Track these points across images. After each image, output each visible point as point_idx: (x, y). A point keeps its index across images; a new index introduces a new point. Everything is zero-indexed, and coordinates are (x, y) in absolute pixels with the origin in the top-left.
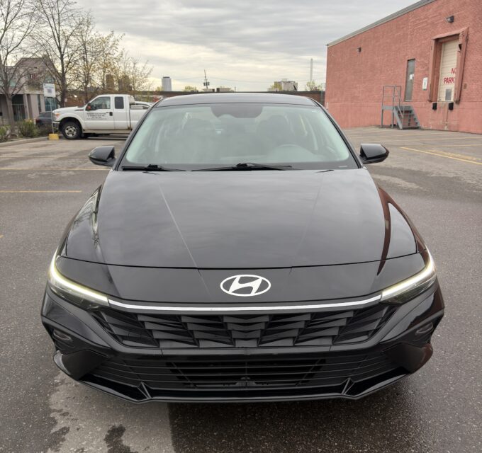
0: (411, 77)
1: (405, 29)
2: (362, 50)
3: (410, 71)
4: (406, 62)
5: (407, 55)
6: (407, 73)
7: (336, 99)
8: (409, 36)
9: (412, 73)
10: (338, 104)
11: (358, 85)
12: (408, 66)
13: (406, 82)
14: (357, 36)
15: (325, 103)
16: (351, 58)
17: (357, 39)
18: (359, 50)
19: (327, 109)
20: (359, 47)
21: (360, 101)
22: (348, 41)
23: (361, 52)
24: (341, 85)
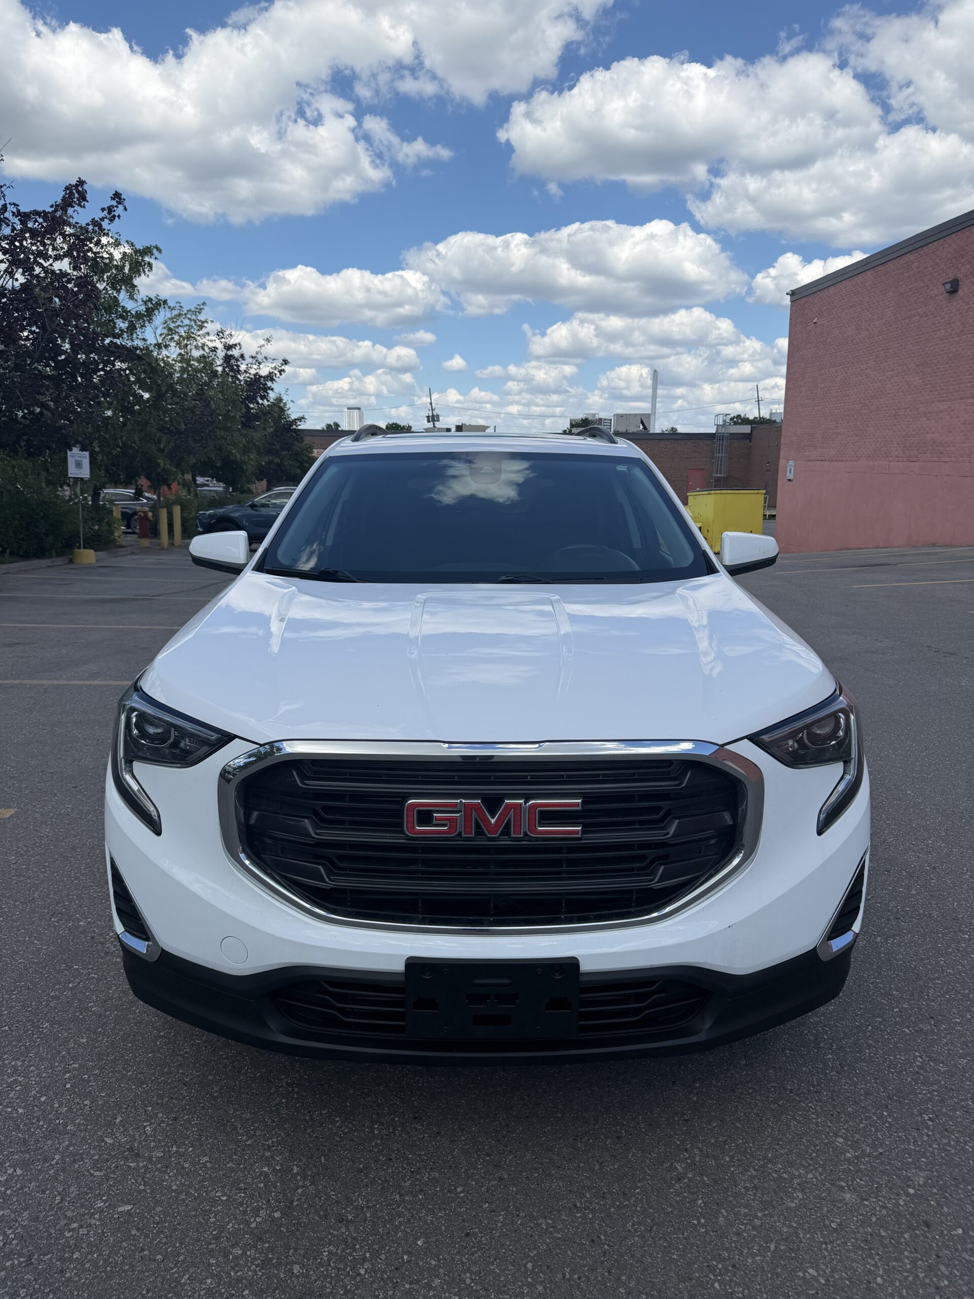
2: (966, 288)
7: (832, 452)
10: (836, 463)
11: (944, 406)
14: (936, 243)
15: (782, 462)
16: (907, 320)
17: (938, 252)
18: (951, 287)
19: (790, 480)
20: (951, 277)
21: (953, 459)
22: (891, 265)
23: (960, 293)
24: (853, 406)
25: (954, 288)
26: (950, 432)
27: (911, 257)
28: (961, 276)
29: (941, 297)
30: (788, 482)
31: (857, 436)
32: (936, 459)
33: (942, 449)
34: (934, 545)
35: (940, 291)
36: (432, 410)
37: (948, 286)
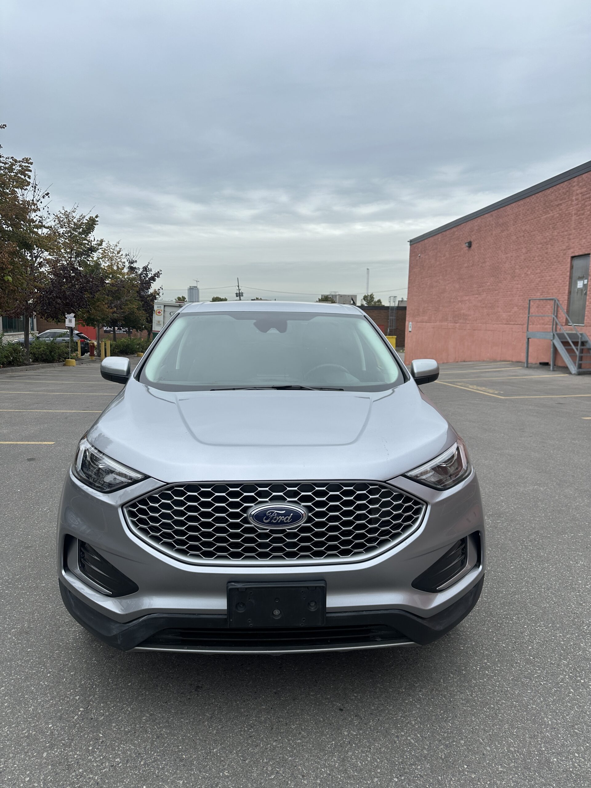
0: (580, 284)
1: (563, 207)
2: (474, 246)
3: (576, 274)
4: (569, 260)
5: (569, 248)
6: (571, 278)
7: (426, 318)
8: (574, 218)
9: (581, 278)
10: (428, 324)
11: (467, 298)
12: (572, 267)
13: (570, 293)
14: (463, 224)
15: (407, 323)
16: (453, 258)
17: (464, 229)
18: (469, 245)
20: (469, 240)
21: (471, 322)
22: (448, 232)
23: (472, 247)
24: (434, 297)
25: (470, 245)
26: (469, 310)
27: (455, 229)
28: (472, 240)
29: (465, 249)
30: (409, 333)
31: (436, 311)
32: (464, 322)
33: (466, 317)
34: (464, 361)
35: (465, 246)
36: (239, 290)
37: (467, 244)
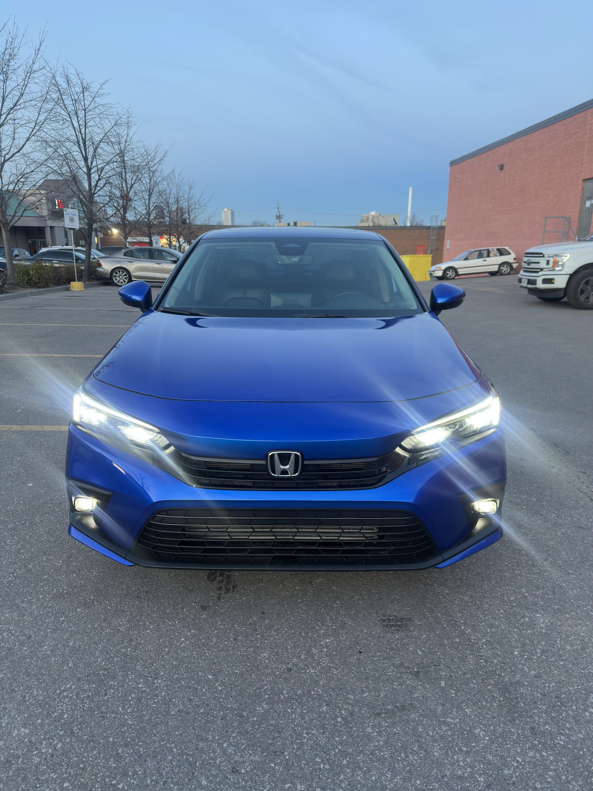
0: (588, 204)
1: (579, 135)
2: (505, 168)
3: (586, 195)
4: (581, 182)
5: (581, 172)
6: (581, 198)
7: (462, 236)
8: (587, 145)
9: (589, 198)
11: (498, 217)
12: (583, 189)
13: (580, 211)
14: (497, 148)
15: (445, 241)
16: (488, 180)
17: (498, 152)
19: (448, 249)
20: (501, 163)
21: (500, 239)
22: (484, 155)
23: (504, 170)
25: (502, 168)
26: (500, 228)
27: (490, 152)
28: (504, 163)
29: (498, 171)
30: (447, 251)
31: (471, 229)
32: (495, 239)
33: (497, 235)
35: (498, 169)
36: (279, 212)
37: (500, 167)
